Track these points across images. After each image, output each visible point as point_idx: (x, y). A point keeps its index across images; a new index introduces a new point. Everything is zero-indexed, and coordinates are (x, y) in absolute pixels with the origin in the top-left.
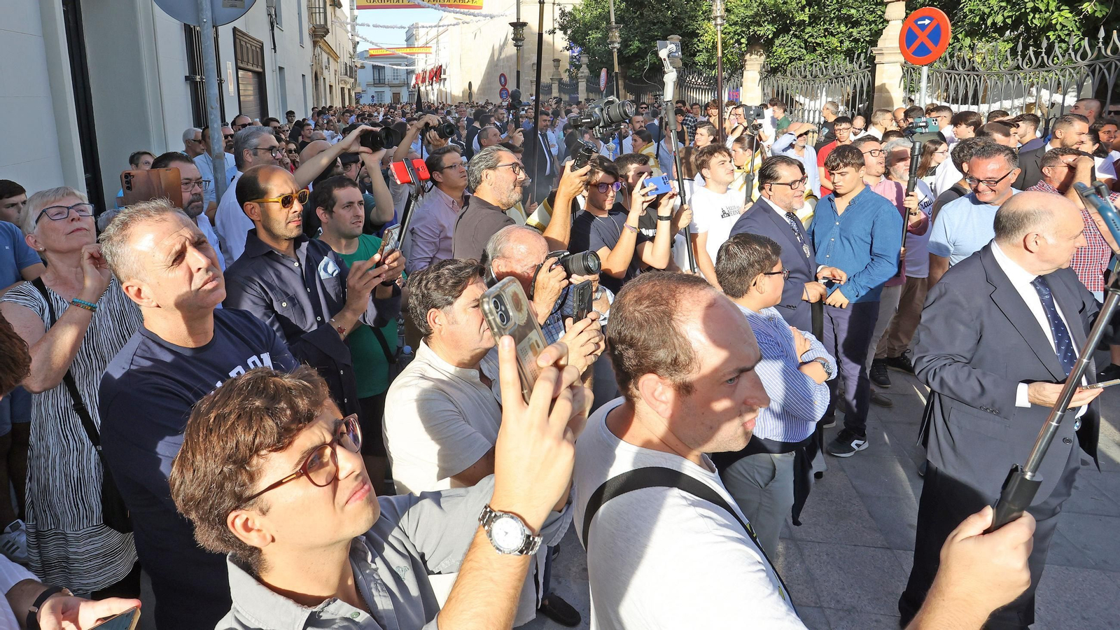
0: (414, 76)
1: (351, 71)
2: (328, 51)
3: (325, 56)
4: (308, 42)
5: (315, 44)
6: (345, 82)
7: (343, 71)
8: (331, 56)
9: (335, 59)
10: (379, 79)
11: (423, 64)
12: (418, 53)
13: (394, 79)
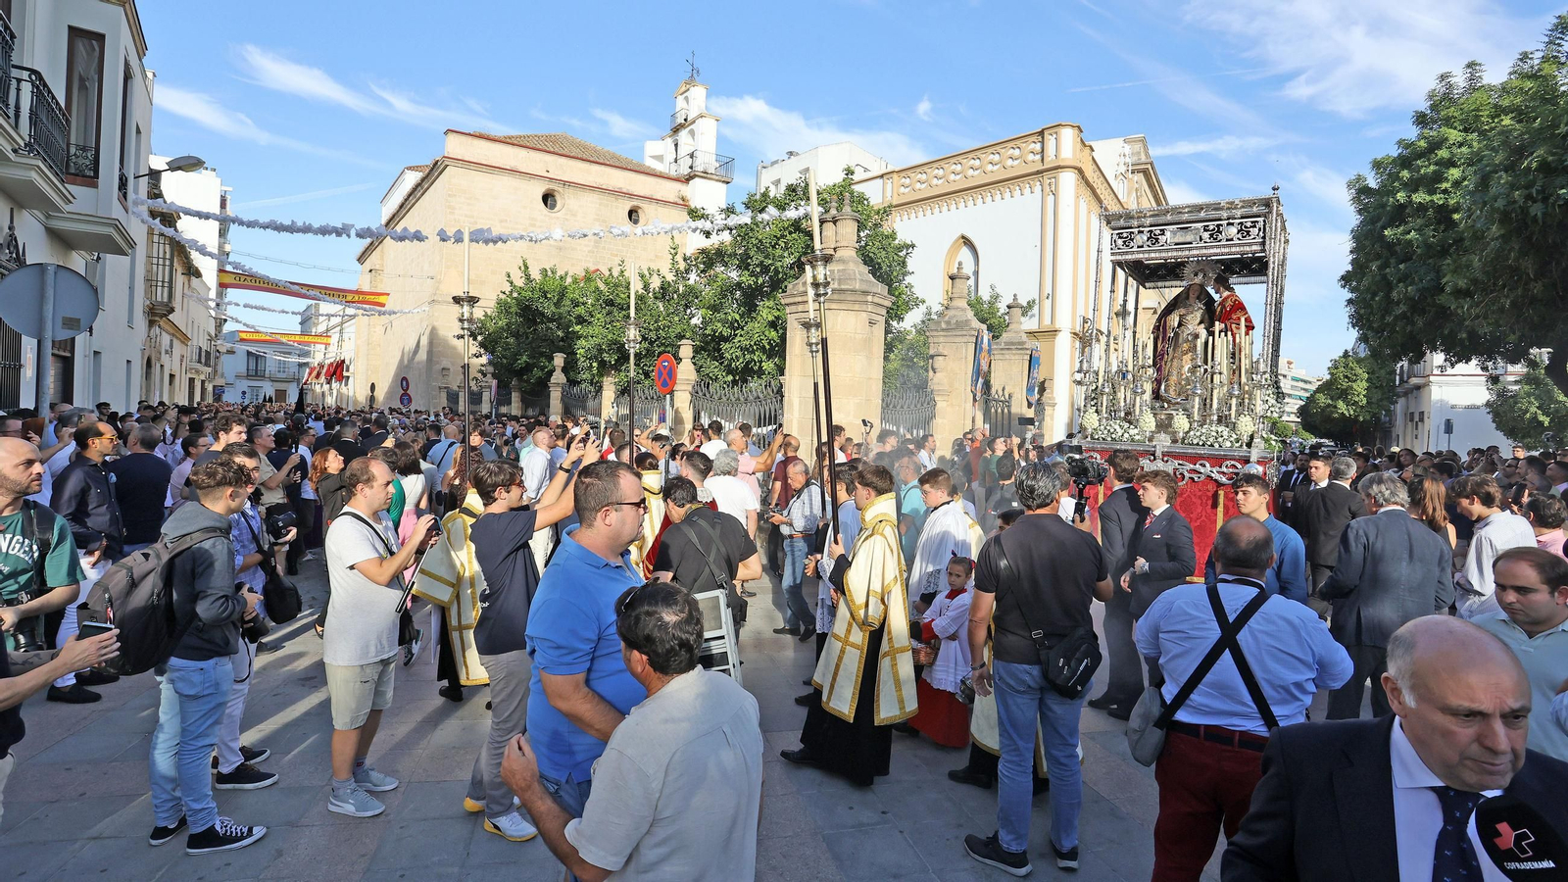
0: (308, 370)
1: (207, 358)
2: (172, 331)
3: (166, 339)
4: (141, 321)
5: (151, 323)
6: (197, 372)
7: (195, 357)
8: (177, 338)
9: (183, 342)
10: (256, 370)
11: (319, 356)
12: (315, 343)
13: (279, 371)
